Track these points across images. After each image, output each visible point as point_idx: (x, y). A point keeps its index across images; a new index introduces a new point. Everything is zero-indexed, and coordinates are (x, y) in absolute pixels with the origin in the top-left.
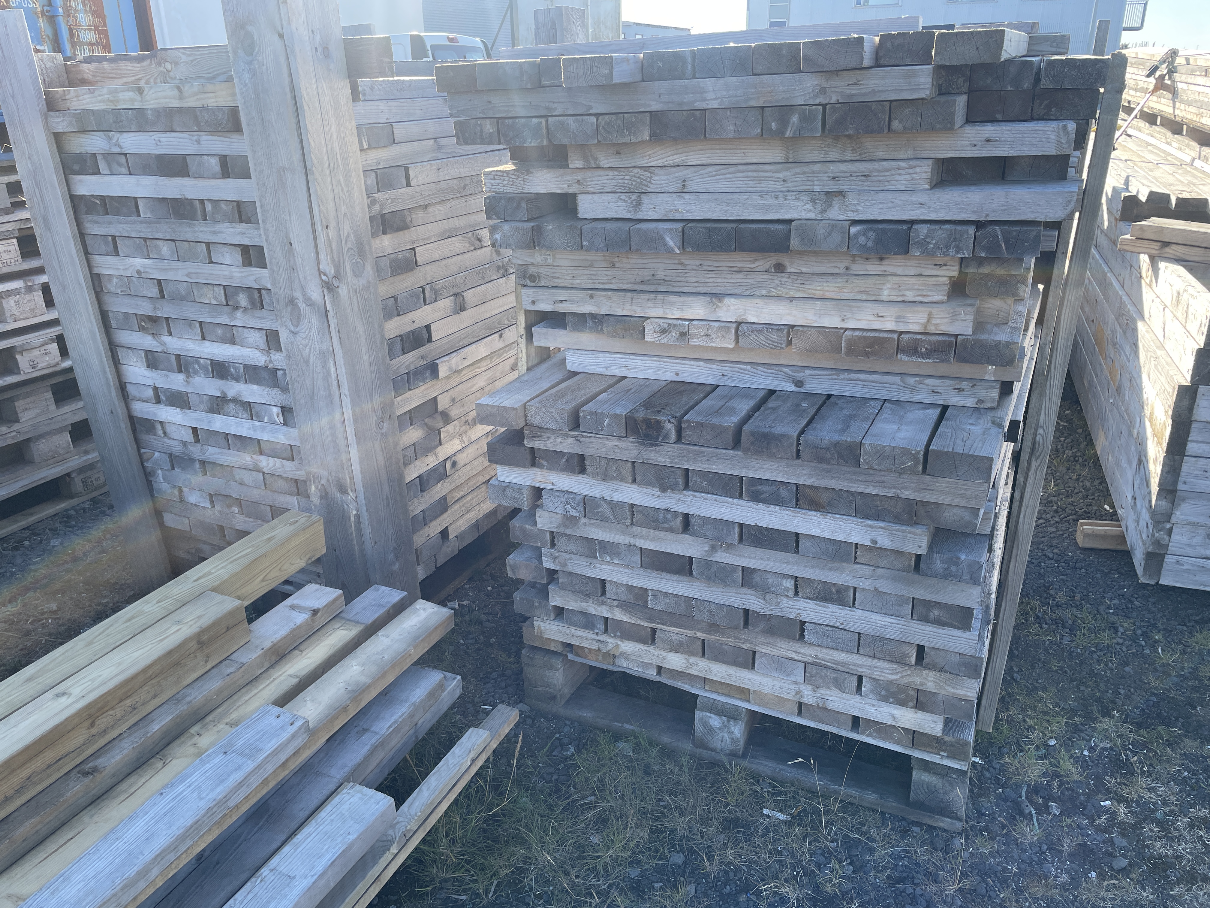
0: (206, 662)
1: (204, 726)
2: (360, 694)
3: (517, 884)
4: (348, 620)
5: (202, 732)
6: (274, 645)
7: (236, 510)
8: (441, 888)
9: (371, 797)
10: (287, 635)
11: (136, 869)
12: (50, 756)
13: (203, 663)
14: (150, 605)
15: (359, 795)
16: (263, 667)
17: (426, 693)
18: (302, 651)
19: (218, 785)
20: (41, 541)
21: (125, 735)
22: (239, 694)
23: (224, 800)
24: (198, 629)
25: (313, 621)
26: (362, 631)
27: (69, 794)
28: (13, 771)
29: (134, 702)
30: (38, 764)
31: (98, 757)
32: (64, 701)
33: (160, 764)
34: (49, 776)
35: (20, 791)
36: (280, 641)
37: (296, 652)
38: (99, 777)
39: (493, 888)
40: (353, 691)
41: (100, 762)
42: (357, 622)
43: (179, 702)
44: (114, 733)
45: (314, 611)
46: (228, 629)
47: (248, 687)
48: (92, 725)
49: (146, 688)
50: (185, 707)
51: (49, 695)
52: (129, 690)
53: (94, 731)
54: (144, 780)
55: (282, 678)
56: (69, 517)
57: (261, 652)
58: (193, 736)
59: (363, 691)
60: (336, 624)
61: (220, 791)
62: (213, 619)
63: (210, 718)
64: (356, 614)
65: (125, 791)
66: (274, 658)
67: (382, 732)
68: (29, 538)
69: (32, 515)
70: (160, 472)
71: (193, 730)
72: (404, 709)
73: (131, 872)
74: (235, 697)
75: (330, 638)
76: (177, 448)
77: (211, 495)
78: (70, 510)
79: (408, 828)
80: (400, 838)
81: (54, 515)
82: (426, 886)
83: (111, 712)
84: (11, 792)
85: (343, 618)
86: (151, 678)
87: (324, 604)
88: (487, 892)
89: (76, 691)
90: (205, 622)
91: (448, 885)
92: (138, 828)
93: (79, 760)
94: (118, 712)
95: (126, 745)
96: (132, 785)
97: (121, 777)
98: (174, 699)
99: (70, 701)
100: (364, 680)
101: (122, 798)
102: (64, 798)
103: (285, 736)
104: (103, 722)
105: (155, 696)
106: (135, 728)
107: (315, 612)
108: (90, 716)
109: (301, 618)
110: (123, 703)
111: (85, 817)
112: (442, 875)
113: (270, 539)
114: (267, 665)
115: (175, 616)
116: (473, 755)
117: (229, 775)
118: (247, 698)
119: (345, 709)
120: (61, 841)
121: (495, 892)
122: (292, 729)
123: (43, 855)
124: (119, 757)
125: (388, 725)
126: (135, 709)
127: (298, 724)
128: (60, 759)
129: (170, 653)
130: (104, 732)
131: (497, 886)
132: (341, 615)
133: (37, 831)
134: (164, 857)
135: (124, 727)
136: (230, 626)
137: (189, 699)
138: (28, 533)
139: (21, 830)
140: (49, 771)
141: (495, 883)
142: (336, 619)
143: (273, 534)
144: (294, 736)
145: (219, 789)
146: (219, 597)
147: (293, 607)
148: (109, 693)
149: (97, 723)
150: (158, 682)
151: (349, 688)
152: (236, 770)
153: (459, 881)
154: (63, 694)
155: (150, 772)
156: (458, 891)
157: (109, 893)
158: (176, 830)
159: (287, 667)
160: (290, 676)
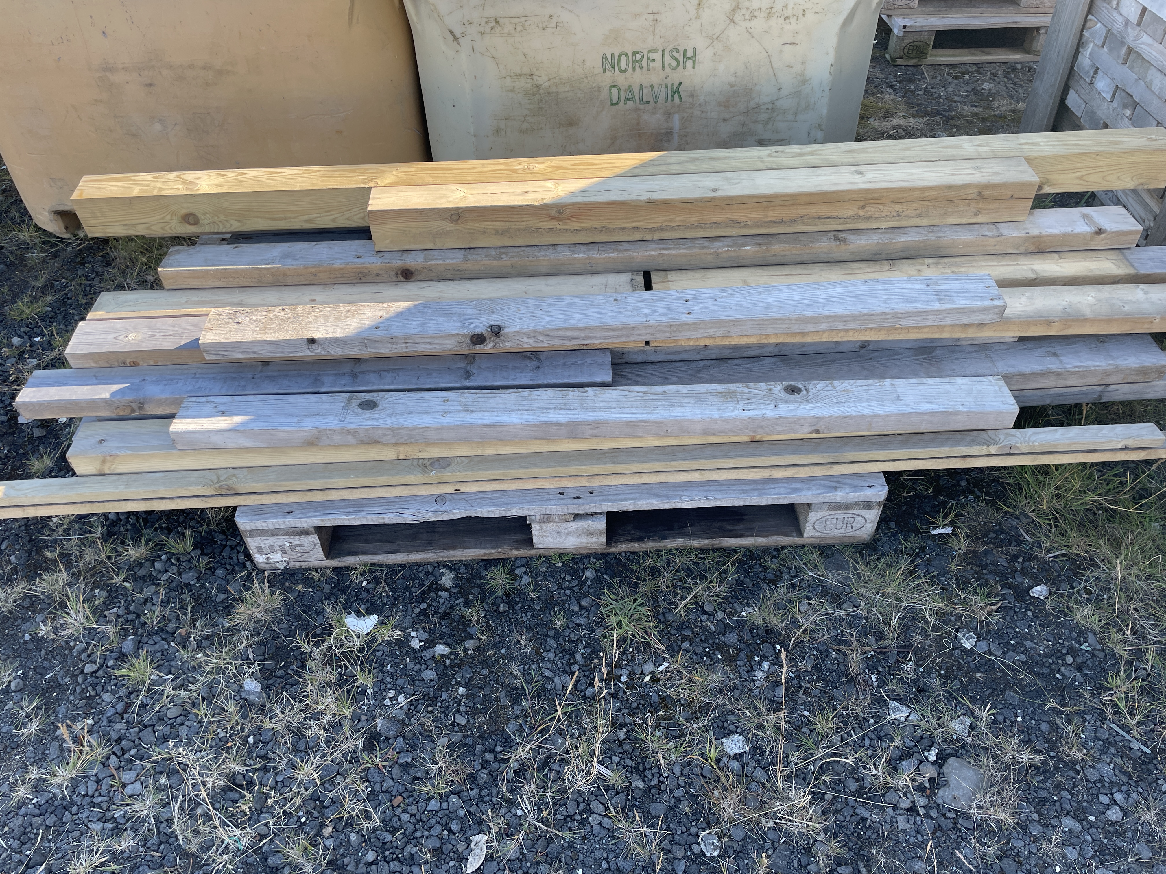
0: (976, 215)
1: (937, 263)
2: (1073, 321)
3: (1079, 568)
4: (1127, 260)
5: (932, 266)
6: (1040, 236)
7: (1128, 112)
8: (1018, 518)
9: (1004, 396)
10: (1058, 236)
11: (812, 313)
12: (823, 210)
13: (972, 214)
14: (971, 144)
15: (997, 388)
16: (1017, 249)
17: (1138, 365)
18: (1060, 258)
19: (903, 302)
20: (978, 80)
21: (880, 231)
22: (982, 258)
23: (899, 315)
24: (986, 182)
25: (1092, 239)
26: (1130, 274)
27: (817, 245)
28: (795, 204)
29: (901, 210)
30: (813, 211)
31: (852, 234)
32: (858, 178)
33: (887, 268)
34: (815, 225)
35: (793, 222)
36: (1048, 236)
37: (1056, 256)
38: (843, 247)
39: (1057, 553)
40: (1069, 314)
41: (851, 238)
42: (1133, 266)
43: (933, 232)
44: (874, 225)
45: (1100, 230)
46: (1011, 198)
47: (993, 257)
48: (863, 207)
49: (916, 205)
50: (933, 238)
51: (853, 168)
52: (903, 198)
53: (861, 213)
54: (869, 270)
55: (1025, 267)
56: (1014, 69)
57: (1024, 235)
58: (924, 264)
59: (1077, 320)
60: (1111, 255)
61: (902, 307)
62: (1004, 180)
63: (946, 260)
64: (1139, 259)
65: (852, 269)
66: (1032, 248)
67: (1067, 366)
68: (971, 73)
69: (988, 54)
70: (1091, 45)
71: (927, 261)
72: (1104, 363)
73: (809, 313)
74: (977, 258)
75: (1096, 263)
76: (1118, 26)
77: (1117, 87)
78: (1017, 63)
79: (1018, 445)
80: (1005, 446)
81: (1004, 63)
82: (1008, 507)
83: (881, 207)
84: (787, 219)
85: (1123, 254)
86: (924, 199)
87: (1114, 230)
88: (1049, 551)
89: (870, 176)
90: (995, 179)
91: (1025, 521)
92: (834, 292)
93: (840, 228)
94: (886, 210)
95: (875, 238)
96: (860, 268)
97: (857, 258)
98: (930, 227)
99: (861, 180)
100: (1088, 312)
101: (847, 272)
102: (813, 245)
103: (978, 304)
104: (871, 210)
105: (920, 216)
106: (889, 231)
107: (1100, 232)
108: (865, 199)
109: (1082, 228)
110: (893, 205)
111: (817, 268)
112: (1027, 509)
113: (1116, 143)
114: (1022, 250)
115: (979, 163)
116: (1130, 443)
117: (916, 301)
118: (984, 264)
119: (1049, 323)
120: (793, 272)
121: (1056, 557)
122: (988, 303)
123: (778, 272)
124: (864, 242)
125: (1078, 364)
126: (899, 216)
127: (996, 303)
128: (828, 218)
129: (950, 187)
130: (868, 219)
131: (1063, 555)
132: (1125, 251)
133: (785, 255)
134: (835, 321)
135: (884, 225)
136: (1015, 196)
137: (940, 234)
138: (975, 68)
139: (776, 247)
140: (817, 221)
141: (1063, 552)
142: (1117, 252)
143: (1123, 140)
144: (986, 309)
145: (901, 305)
146: (1025, 166)
147: (1085, 216)
148: (888, 190)
149: (867, 208)
150: (928, 206)
151: (1068, 310)
152: (924, 301)
153: (1037, 526)
154: (861, 173)
155: (877, 268)
156: (1028, 531)
157: (787, 315)
158: (854, 310)
159: (1037, 262)
160: (1032, 270)
